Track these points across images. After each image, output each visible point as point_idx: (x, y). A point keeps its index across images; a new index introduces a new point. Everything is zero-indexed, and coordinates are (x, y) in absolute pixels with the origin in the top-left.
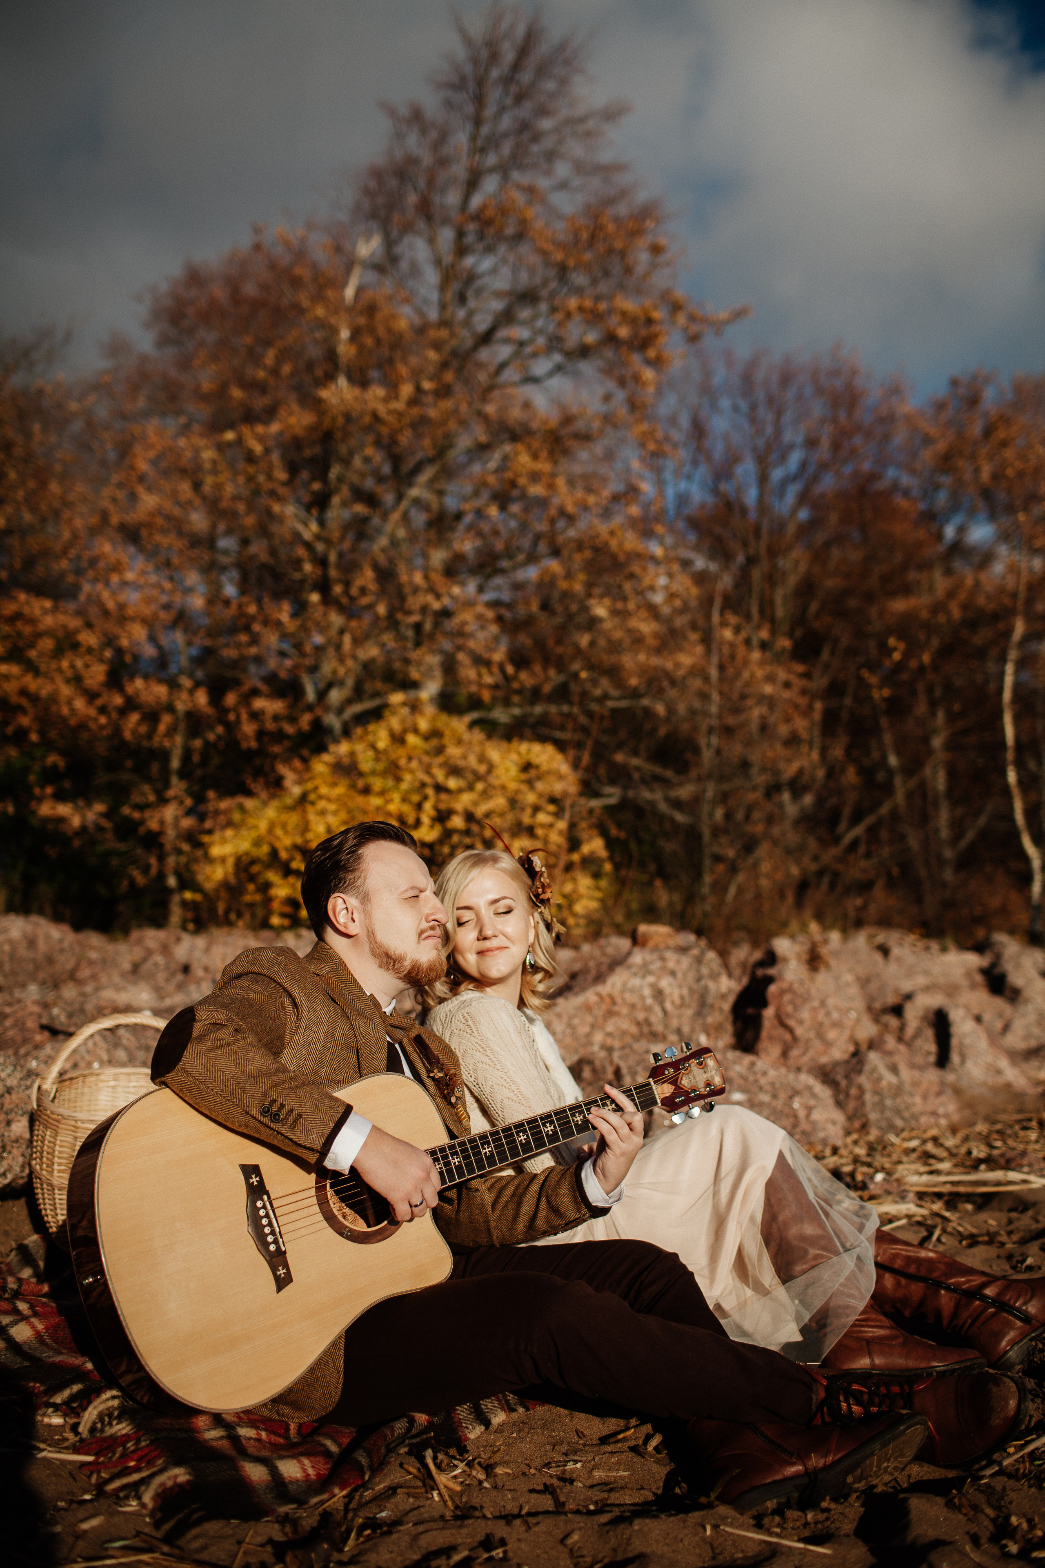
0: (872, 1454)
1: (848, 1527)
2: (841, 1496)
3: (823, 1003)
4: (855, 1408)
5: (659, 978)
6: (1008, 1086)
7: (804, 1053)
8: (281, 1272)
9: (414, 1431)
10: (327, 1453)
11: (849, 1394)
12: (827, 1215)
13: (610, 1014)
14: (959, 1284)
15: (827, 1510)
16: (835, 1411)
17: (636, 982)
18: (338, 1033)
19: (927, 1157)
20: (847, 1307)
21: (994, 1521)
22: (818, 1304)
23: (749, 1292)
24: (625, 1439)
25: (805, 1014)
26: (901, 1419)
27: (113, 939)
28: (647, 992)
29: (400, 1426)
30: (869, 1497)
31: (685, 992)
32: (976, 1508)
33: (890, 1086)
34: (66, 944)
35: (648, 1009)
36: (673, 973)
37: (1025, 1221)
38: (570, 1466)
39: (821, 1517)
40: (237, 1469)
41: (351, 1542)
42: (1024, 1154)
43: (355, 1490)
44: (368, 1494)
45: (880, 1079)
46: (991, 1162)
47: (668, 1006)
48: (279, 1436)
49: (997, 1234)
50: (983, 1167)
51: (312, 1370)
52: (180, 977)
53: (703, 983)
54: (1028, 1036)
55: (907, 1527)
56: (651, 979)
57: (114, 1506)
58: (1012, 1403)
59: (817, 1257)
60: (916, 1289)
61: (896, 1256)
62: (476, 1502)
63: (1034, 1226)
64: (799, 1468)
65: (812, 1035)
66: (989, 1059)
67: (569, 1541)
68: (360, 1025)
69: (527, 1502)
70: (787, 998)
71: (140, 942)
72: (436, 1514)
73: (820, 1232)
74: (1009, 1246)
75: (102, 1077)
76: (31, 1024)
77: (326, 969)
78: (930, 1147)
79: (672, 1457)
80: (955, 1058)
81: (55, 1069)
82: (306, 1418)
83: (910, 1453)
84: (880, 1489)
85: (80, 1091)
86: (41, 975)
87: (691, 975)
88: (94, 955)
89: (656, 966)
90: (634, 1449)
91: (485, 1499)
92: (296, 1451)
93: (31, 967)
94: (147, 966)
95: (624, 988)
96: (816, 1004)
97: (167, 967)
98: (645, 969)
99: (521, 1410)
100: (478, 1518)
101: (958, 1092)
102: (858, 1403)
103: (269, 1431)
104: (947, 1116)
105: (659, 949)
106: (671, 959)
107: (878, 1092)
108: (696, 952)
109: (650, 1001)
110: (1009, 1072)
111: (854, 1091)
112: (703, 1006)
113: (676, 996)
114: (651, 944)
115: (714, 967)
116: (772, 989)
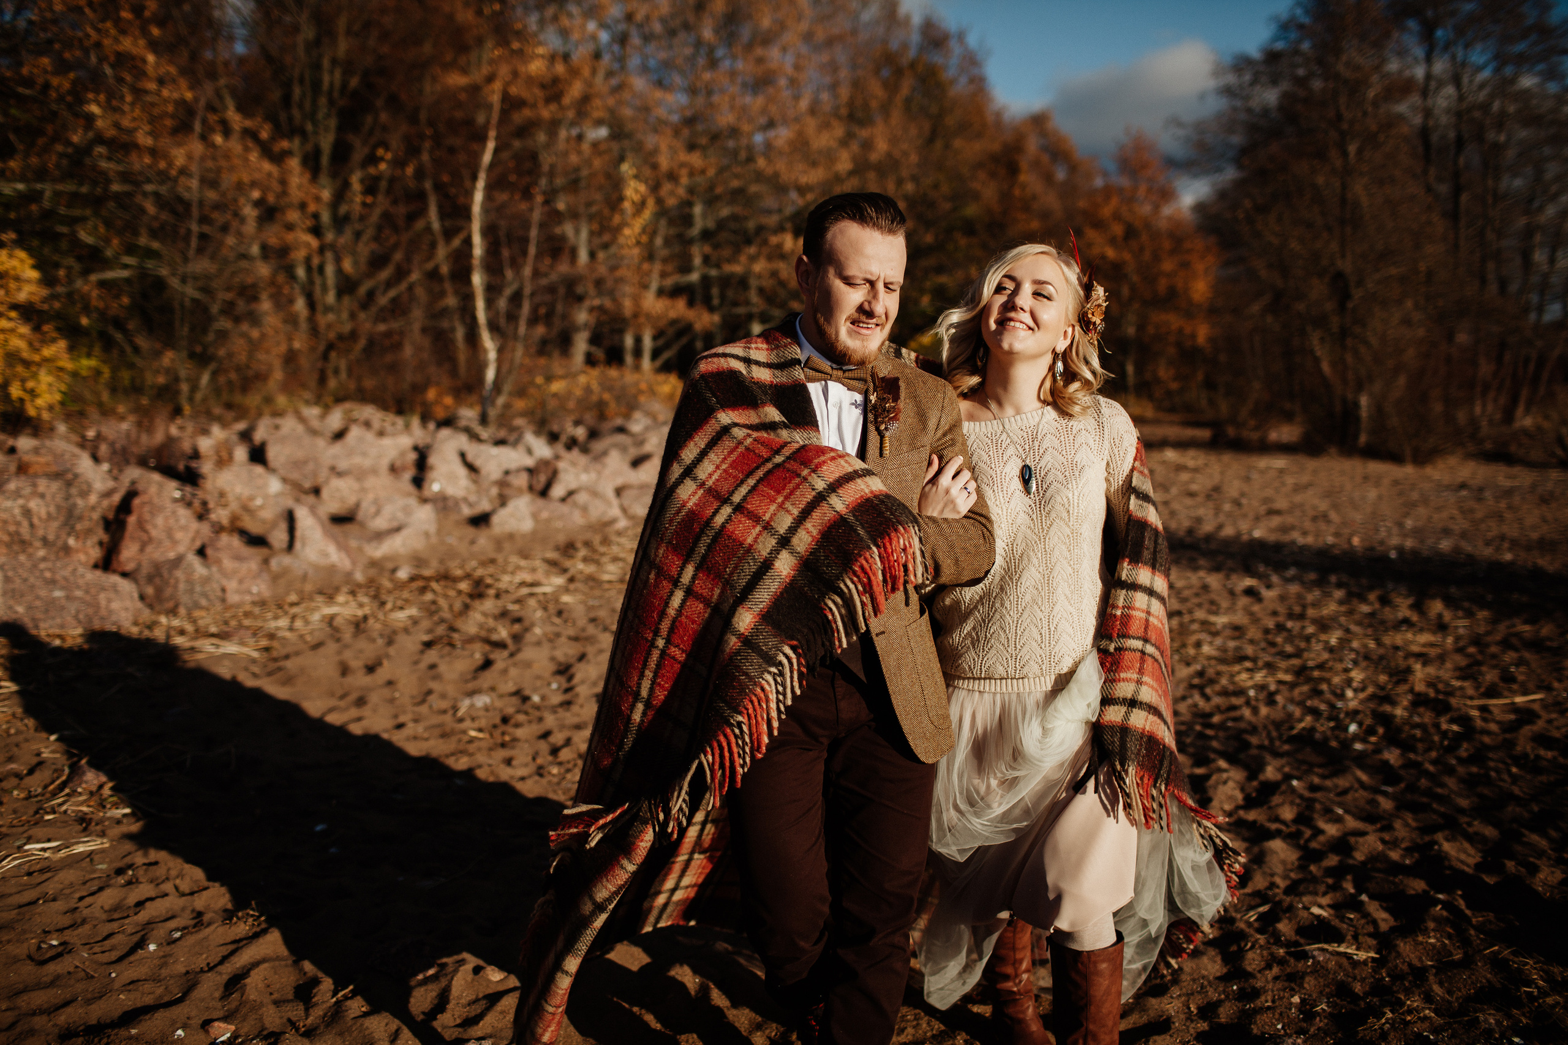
3: (174, 513)
5: (28, 500)
7: (156, 550)
17: (8, 504)
25: (160, 521)
28: (17, 511)
31: (52, 509)
35: (18, 524)
36: (42, 496)
45: (192, 573)
47: (36, 521)
53: (71, 501)
56: (21, 502)
65: (162, 537)
66: (322, 546)
70: (146, 509)
80: (298, 545)
87: (59, 498)
89: (27, 491)
98: (17, 494)
104: (259, 593)
105: (36, 475)
106: (43, 485)
107: (190, 582)
108: (70, 476)
109: (19, 518)
110: (335, 556)
111: (172, 581)
112: (70, 518)
113: (43, 513)
114: (31, 471)
115: (85, 487)
116: (136, 502)
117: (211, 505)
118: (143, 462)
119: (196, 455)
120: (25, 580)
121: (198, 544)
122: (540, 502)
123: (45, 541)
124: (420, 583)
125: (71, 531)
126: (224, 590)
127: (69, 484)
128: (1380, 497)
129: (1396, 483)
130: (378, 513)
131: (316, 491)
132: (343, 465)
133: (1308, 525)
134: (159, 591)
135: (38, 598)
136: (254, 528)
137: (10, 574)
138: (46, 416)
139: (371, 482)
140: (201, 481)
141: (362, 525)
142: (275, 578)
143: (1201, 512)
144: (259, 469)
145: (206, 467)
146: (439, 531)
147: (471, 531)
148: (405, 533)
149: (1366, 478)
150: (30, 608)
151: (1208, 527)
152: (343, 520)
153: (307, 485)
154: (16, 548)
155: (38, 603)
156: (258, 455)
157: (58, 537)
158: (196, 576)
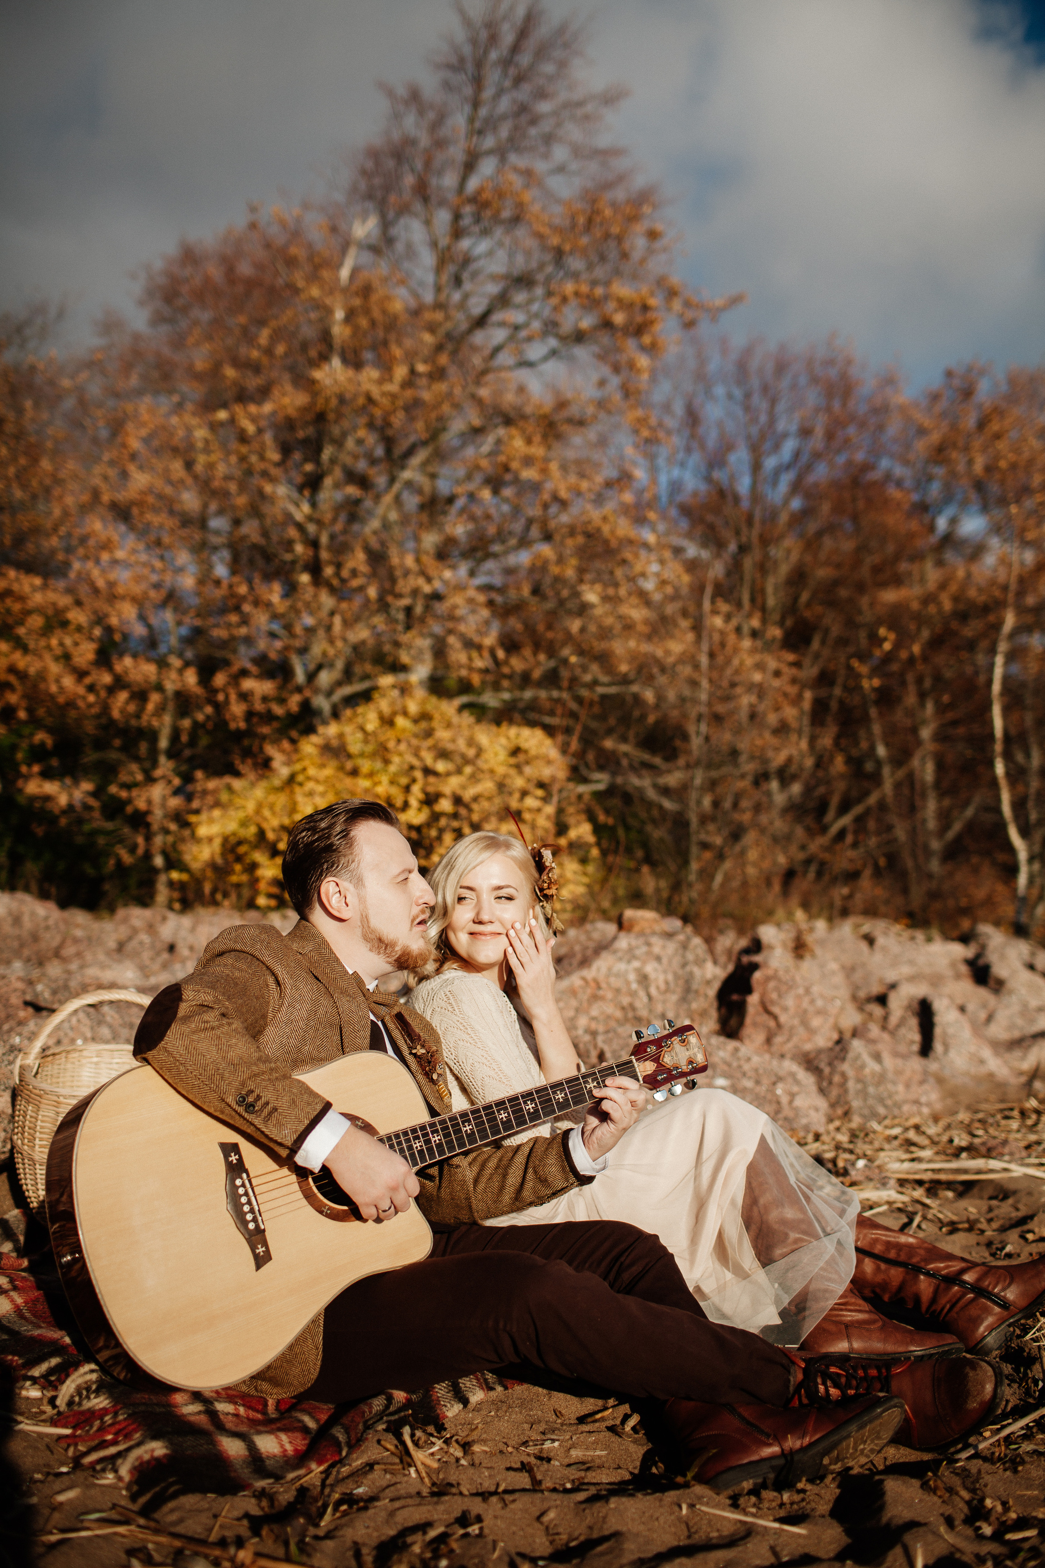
0: (848, 1436)
1: (824, 1508)
2: (817, 1477)
3: (808, 991)
4: (832, 1391)
5: (644, 963)
6: (991, 1075)
7: (788, 1040)
8: (260, 1250)
9: (392, 1409)
10: (305, 1430)
11: (826, 1376)
12: (808, 1199)
13: (595, 998)
14: (939, 1270)
15: (803, 1491)
16: (813, 1394)
17: (622, 966)
18: (321, 1011)
19: (909, 1143)
20: (826, 1291)
21: (968, 1503)
22: (798, 1288)
23: (729, 1275)
24: (603, 1419)
25: (790, 1001)
26: (878, 1402)
27: (99, 918)
28: (632, 977)
29: (378, 1403)
30: (845, 1478)
31: (670, 977)
32: (951, 1490)
33: (873, 1074)
34: (51, 922)
35: (633, 994)
36: (658, 959)
37: (1005, 1209)
38: (548, 1445)
39: (797, 1497)
40: (213, 1443)
41: (328, 1517)
42: (1005, 1142)
43: (332, 1466)
44: (345, 1470)
45: (863, 1067)
46: (971, 1150)
47: (653, 991)
48: (257, 1411)
49: (977, 1221)
50: (964, 1155)
51: (291, 1347)
52: (165, 956)
53: (688, 968)
54: (1011, 1027)
55: (882, 1508)
56: (636, 964)
57: (91, 1479)
58: (989, 1388)
59: (796, 1241)
60: (896, 1274)
61: (876, 1241)
62: (453, 1479)
63: (1015, 1215)
64: (775, 1449)
65: (796, 1022)
66: (973, 1049)
67: (546, 1519)
68: (344, 1003)
69: (505, 1480)
70: (772, 985)
71: (125, 920)
72: (413, 1491)
73: (800, 1216)
74: (989, 1233)
75: (85, 1053)
76: (15, 1000)
77: (308, 948)
78: (912, 1135)
79: (649, 1437)
80: (938, 1047)
81: (38, 1044)
82: (284, 1394)
83: (887, 1435)
84: (855, 1471)
85: (62, 1067)
86: (26, 952)
87: (676, 961)
88: (79, 933)
89: (642, 950)
90: (612, 1429)
91: (462, 1476)
92: (274, 1426)
93: (16, 944)
94: (133, 944)
95: (609, 973)
96: (801, 991)
97: (153, 946)
98: (630, 954)
99: (499, 1389)
100: (454, 1494)
101: (940, 1081)
102: (836, 1386)
103: (248, 1406)
105: (646, 934)
106: (657, 944)
108: (682, 938)
109: (635, 986)
110: (992, 1062)
112: (687, 992)
113: (661, 981)
114: (637, 929)
127: (683, 947)
157: (676, 1014)
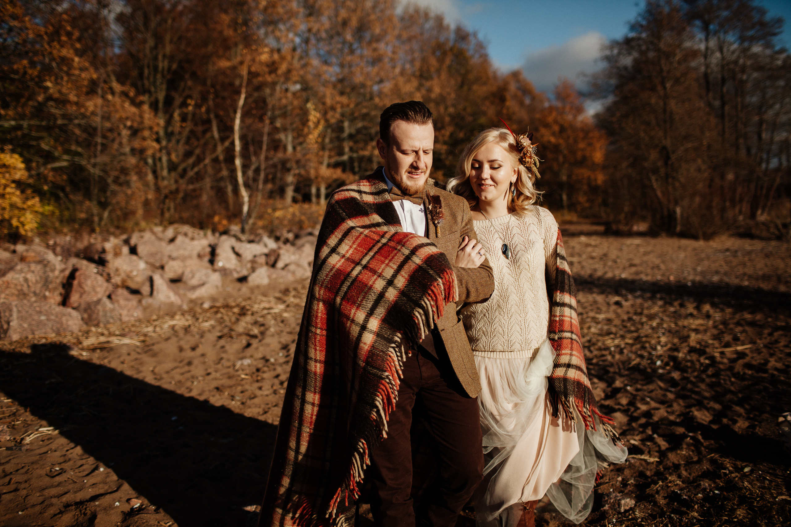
5: (26, 274)
13: (7, 287)
17: (17, 276)
25: (89, 282)
28: (21, 280)
31: (38, 278)
35: (22, 285)
36: (33, 272)
47: (30, 284)
53: (47, 274)
56: (23, 275)
65: (91, 290)
66: (167, 293)
70: (82, 277)
80: (155, 293)
87: (41, 273)
89: (26, 269)
95: (12, 278)
98: (21, 271)
104: (138, 316)
105: (30, 262)
106: (33, 266)
107: (105, 311)
108: (46, 263)
109: (23, 283)
110: (173, 298)
111: (96, 311)
112: (46, 282)
113: (34, 280)
114: (28, 260)
115: (53, 267)
116: (77, 274)
117: (112, 275)
118: (77, 255)
119: (104, 251)
120: (27, 312)
121: (107, 293)
122: (272, 270)
123: (35, 293)
124: (215, 309)
125: (47, 289)
126: (121, 315)
127: (45, 266)
128: (686, 257)
129: (695, 249)
130: (193, 277)
131: (162, 267)
132: (174, 254)
133: (649, 271)
134: (90, 316)
135: (33, 320)
136: (133, 286)
137: (20, 309)
138: (30, 234)
139: (189, 262)
140: (107, 264)
141: (185, 283)
142: (145, 309)
143: (597, 266)
144: (134, 257)
145: (109, 257)
146: (223, 285)
147: (238, 285)
148: (206, 286)
149: (680, 247)
150: (30, 325)
151: (599, 273)
152: (176, 281)
153: (158, 264)
154: (21, 297)
155: (34, 323)
156: (133, 251)
157: (41, 291)
158: (108, 308)
